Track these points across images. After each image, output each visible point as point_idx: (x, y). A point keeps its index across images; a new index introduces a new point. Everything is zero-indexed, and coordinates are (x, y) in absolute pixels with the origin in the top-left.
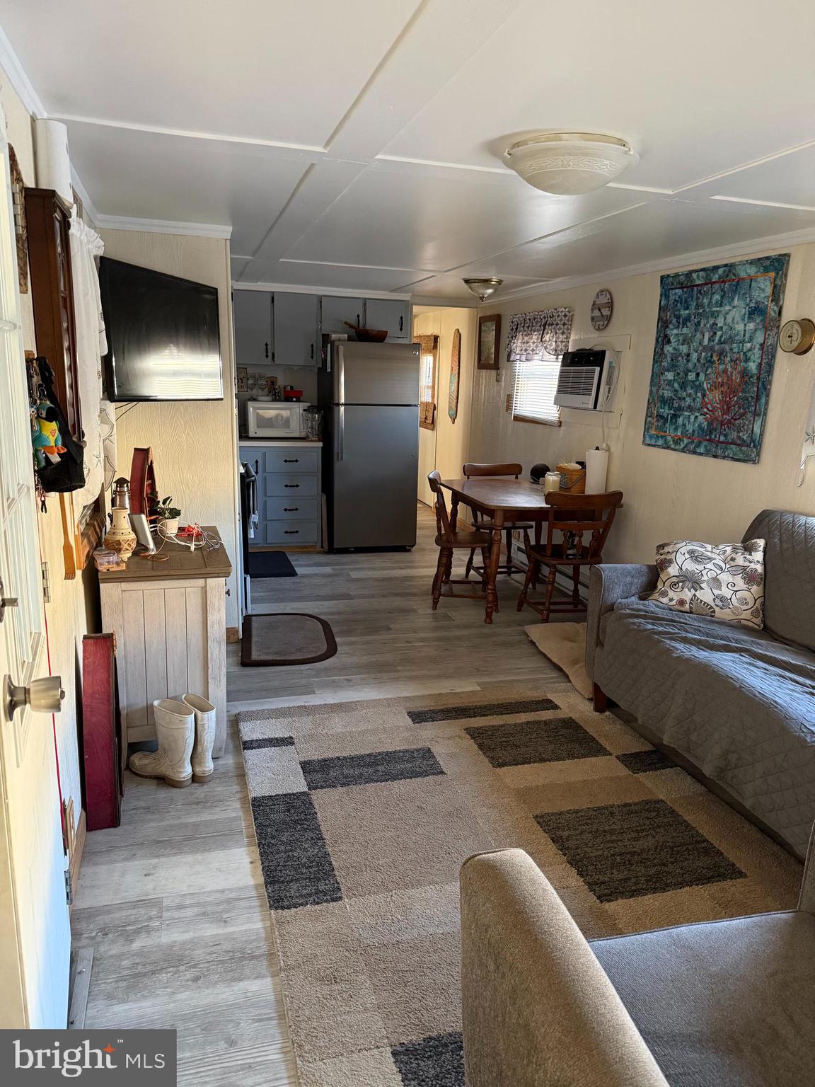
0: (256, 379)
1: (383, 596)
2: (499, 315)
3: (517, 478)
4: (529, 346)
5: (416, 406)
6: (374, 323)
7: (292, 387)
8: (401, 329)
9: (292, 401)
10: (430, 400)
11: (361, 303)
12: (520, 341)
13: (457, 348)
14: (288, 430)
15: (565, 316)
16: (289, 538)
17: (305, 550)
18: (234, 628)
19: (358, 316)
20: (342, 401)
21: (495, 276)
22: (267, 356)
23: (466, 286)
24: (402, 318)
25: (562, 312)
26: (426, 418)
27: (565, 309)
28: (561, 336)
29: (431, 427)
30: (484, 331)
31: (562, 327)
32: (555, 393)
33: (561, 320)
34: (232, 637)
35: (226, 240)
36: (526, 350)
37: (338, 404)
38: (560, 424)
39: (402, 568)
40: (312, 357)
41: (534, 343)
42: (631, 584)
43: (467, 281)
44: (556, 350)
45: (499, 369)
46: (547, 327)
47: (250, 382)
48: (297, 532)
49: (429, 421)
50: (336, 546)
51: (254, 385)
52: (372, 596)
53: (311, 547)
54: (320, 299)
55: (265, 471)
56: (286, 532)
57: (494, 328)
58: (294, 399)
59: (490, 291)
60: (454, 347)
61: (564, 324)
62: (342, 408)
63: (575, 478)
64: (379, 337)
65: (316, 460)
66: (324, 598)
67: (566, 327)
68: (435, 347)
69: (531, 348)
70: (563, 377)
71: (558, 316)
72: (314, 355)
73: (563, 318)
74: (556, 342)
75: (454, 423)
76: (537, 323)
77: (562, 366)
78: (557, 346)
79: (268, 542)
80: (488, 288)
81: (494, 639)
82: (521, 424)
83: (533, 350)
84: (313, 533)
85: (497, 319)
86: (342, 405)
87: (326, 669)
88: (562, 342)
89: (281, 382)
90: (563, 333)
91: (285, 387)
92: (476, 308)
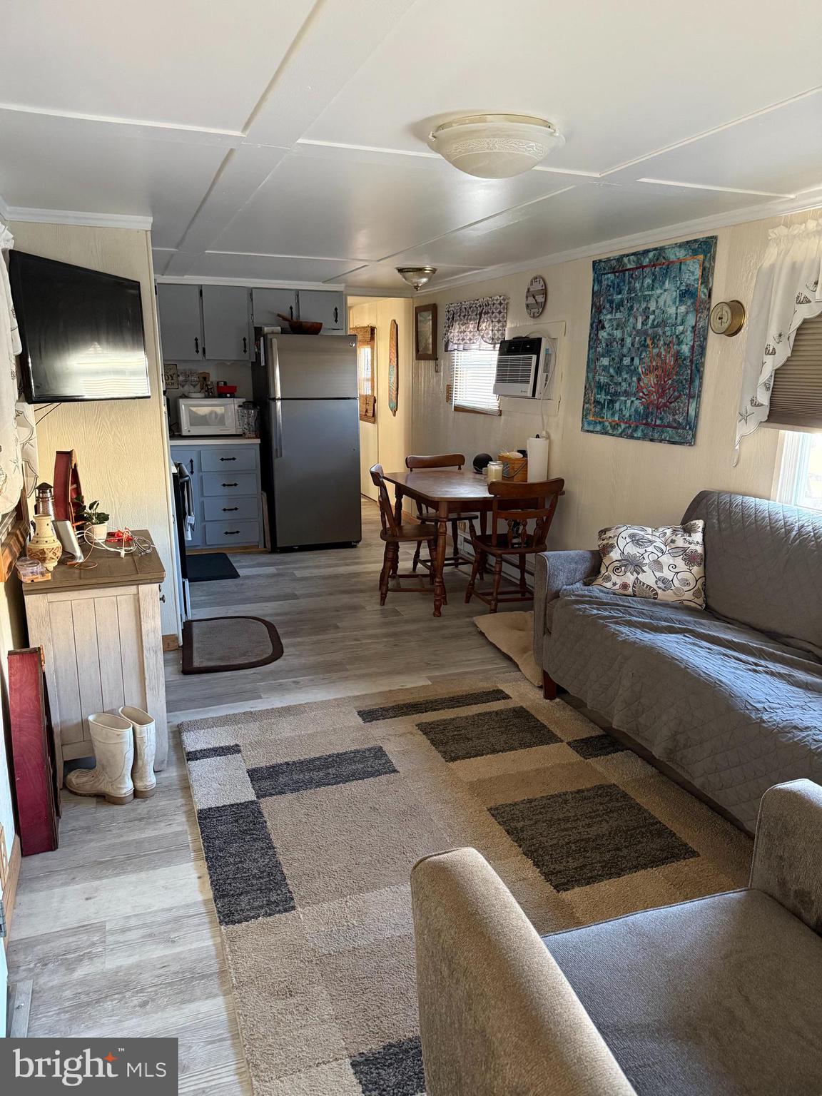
0: (187, 375)
1: (331, 594)
2: (435, 304)
3: (460, 468)
4: (466, 336)
5: (355, 398)
6: (308, 314)
7: (225, 383)
8: (336, 321)
9: (227, 397)
10: (369, 392)
11: (293, 295)
12: (457, 331)
13: (395, 339)
14: (222, 428)
15: (501, 304)
16: (231, 540)
17: (246, 550)
18: (174, 635)
19: (291, 308)
20: (279, 395)
21: (428, 264)
22: (197, 352)
23: (399, 275)
24: (336, 309)
25: (497, 300)
26: (366, 411)
27: (500, 296)
28: (497, 324)
29: (372, 420)
30: (421, 321)
31: (497, 315)
32: (494, 382)
33: (497, 309)
34: (171, 644)
35: (146, 231)
36: (463, 339)
37: (274, 399)
38: (500, 413)
39: (347, 565)
40: (245, 351)
41: (470, 332)
42: (575, 570)
43: (401, 270)
44: (493, 339)
45: (437, 359)
46: (483, 315)
47: (181, 378)
48: (238, 532)
49: (370, 414)
50: (279, 544)
51: (186, 381)
52: (319, 595)
53: (253, 547)
54: (251, 292)
55: (200, 470)
56: (226, 533)
57: (431, 318)
58: (228, 395)
59: (424, 280)
60: (391, 338)
61: (500, 312)
62: (279, 403)
63: (517, 467)
64: (314, 329)
65: (254, 456)
66: (268, 599)
67: (501, 315)
68: (372, 338)
69: (468, 338)
70: (501, 366)
71: (494, 304)
72: (247, 350)
73: (499, 306)
74: (492, 330)
75: (395, 415)
76: (472, 312)
77: (500, 354)
78: (494, 335)
79: (208, 544)
80: (422, 277)
81: (442, 632)
82: (461, 414)
83: (470, 339)
84: (255, 532)
85: (434, 309)
86: (279, 399)
87: (272, 672)
88: (498, 330)
89: (213, 378)
90: (499, 322)
91: (218, 383)
92: (412, 297)
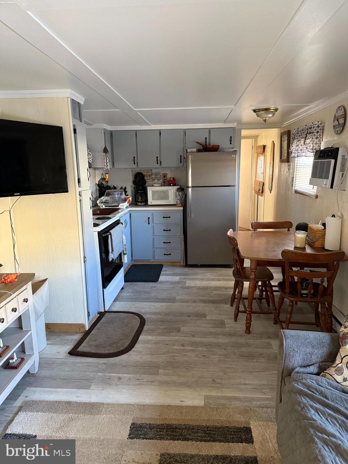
0: (157, 174)
1: (194, 302)
2: (289, 130)
3: (289, 230)
4: (299, 148)
5: (234, 186)
6: (214, 141)
7: (173, 178)
8: (231, 143)
9: (171, 186)
11: (208, 130)
12: (295, 145)
13: (273, 151)
14: (167, 201)
15: (318, 127)
16: (166, 258)
17: (174, 264)
18: (83, 324)
19: (206, 138)
20: (190, 185)
22: (157, 163)
24: (231, 137)
25: (316, 124)
26: (259, 190)
27: (318, 122)
28: (315, 140)
30: (283, 140)
31: (316, 134)
32: (310, 178)
33: (316, 130)
34: (81, 329)
35: (68, 97)
36: (297, 150)
37: (188, 187)
38: (317, 197)
40: (181, 162)
41: (301, 145)
43: (255, 111)
44: (313, 149)
45: (289, 162)
46: (308, 135)
47: (153, 176)
48: (170, 254)
50: (189, 263)
51: (155, 178)
52: (187, 302)
53: (178, 262)
54: (185, 131)
55: (153, 222)
56: (165, 254)
57: (287, 138)
58: (172, 185)
60: (271, 151)
61: (318, 132)
62: (190, 189)
63: (318, 235)
64: (215, 149)
65: (180, 216)
67: (319, 134)
68: (264, 151)
69: (300, 149)
70: (315, 166)
71: (314, 127)
73: (317, 128)
74: (313, 144)
75: (271, 193)
76: (303, 133)
77: (315, 159)
78: (313, 147)
79: (155, 259)
80: (269, 114)
82: (298, 195)
83: (301, 150)
84: (178, 256)
85: (288, 133)
86: (190, 187)
88: (316, 144)
89: (169, 176)
90: (317, 138)
91: (170, 178)
92: (280, 128)
